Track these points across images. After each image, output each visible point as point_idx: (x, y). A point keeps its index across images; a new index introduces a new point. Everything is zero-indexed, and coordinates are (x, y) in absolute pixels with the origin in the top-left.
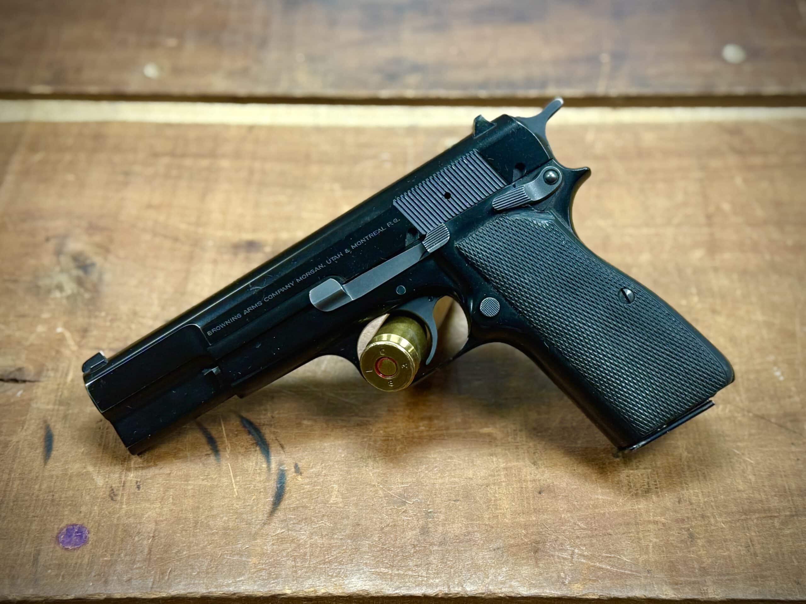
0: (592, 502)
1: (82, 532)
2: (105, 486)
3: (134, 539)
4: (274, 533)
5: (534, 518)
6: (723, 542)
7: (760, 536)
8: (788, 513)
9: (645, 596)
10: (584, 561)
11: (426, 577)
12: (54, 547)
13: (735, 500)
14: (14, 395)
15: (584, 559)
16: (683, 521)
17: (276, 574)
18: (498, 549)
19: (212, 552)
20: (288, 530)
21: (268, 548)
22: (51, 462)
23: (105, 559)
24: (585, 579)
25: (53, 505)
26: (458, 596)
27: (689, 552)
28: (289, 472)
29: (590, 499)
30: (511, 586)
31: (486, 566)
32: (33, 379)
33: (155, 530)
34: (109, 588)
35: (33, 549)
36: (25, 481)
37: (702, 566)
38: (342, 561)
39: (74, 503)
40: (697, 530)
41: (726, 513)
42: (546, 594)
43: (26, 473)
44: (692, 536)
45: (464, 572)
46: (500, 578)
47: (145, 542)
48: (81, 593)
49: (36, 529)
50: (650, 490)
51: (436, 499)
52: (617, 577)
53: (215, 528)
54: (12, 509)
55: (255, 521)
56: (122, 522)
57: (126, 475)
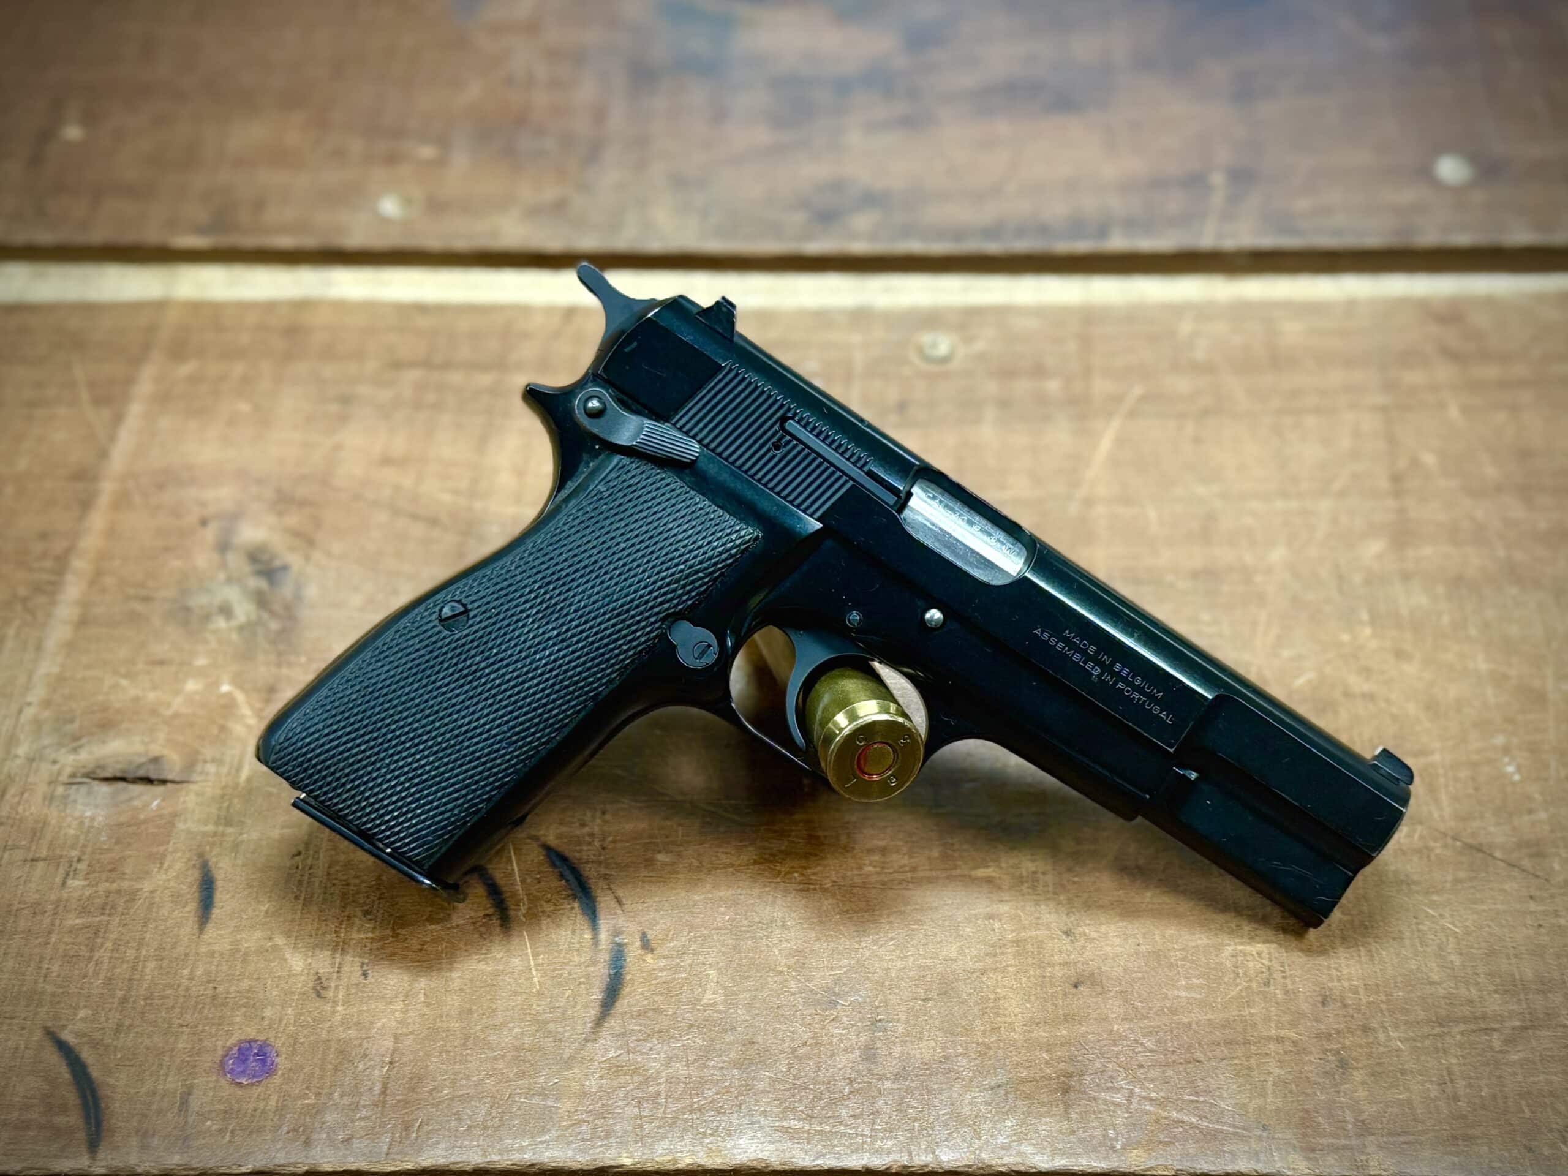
0: (1168, 1004)
1: (265, 1054)
2: (306, 971)
3: (357, 1067)
4: (603, 1056)
5: (1064, 1032)
6: (1399, 1075)
7: (1464, 1065)
8: (1517, 1024)
9: (1256, 1171)
10: (1152, 1109)
11: (870, 1137)
12: (217, 1081)
13: (1424, 998)
14: (147, 805)
15: (1151, 1105)
16: (1329, 1037)
17: (607, 1131)
18: (999, 1086)
19: (494, 1089)
20: (628, 1052)
21: (592, 1084)
22: (210, 927)
23: (307, 1101)
24: (1150, 1142)
25: (215, 1006)
26: (927, 1170)
27: (1338, 1092)
28: (630, 948)
29: (1166, 997)
30: (1019, 1154)
31: (976, 1117)
32: (177, 779)
33: (394, 1052)
34: (313, 1153)
35: (180, 1083)
36: (165, 963)
37: (1361, 1118)
38: (722, 1107)
39: (252, 1002)
40: (1354, 1054)
41: (1406, 1023)
42: (1081, 1168)
43: (168, 947)
44: (1343, 1064)
45: (937, 1128)
46: (1001, 1139)
47: (377, 1073)
48: (264, 1162)
49: (185, 1049)
50: (1272, 981)
51: (890, 997)
52: (1209, 1137)
53: (500, 1048)
54: (143, 1013)
55: (571, 1035)
56: (335, 1037)
57: (343, 952)
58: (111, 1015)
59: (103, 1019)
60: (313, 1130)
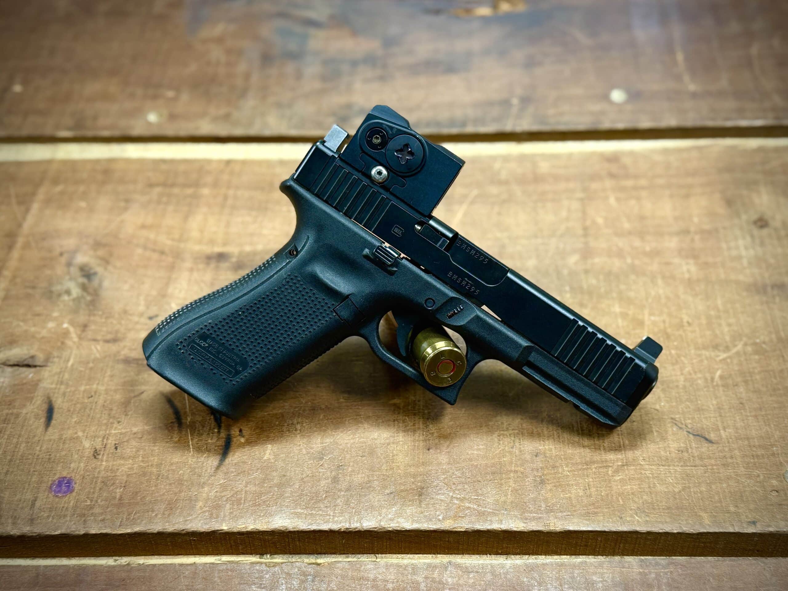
0: (468, 457)
1: (69, 483)
2: (90, 448)
3: (109, 488)
4: (218, 482)
5: (422, 470)
6: (567, 486)
7: (595, 482)
8: (620, 464)
9: (501, 529)
11: (333, 516)
12: (48, 495)
14: (27, 377)
15: (457, 501)
16: (537, 470)
17: (217, 515)
18: (391, 493)
19: (169, 497)
20: (230, 480)
21: (213, 494)
22: (50, 429)
23: (86, 503)
24: (455, 516)
25: (50, 463)
26: (357, 530)
27: (539, 494)
28: (234, 436)
29: (468, 454)
30: (398, 522)
31: (380, 507)
32: (41, 365)
33: (126, 482)
34: (87, 526)
35: (32, 496)
36: (30, 444)
37: (548, 505)
38: (269, 504)
39: (66, 461)
40: (548, 477)
42: (424, 528)
43: (31, 437)
44: (542, 482)
45: (362, 512)
46: (390, 516)
47: (118, 490)
48: (65, 530)
49: (35, 481)
50: (514, 447)
51: (346, 455)
52: (481, 514)
53: (173, 479)
54: (18, 466)
55: (205, 473)
56: (101, 475)
57: (108, 439)
58: (4, 467)
59: (1, 468)
60: (88, 516)
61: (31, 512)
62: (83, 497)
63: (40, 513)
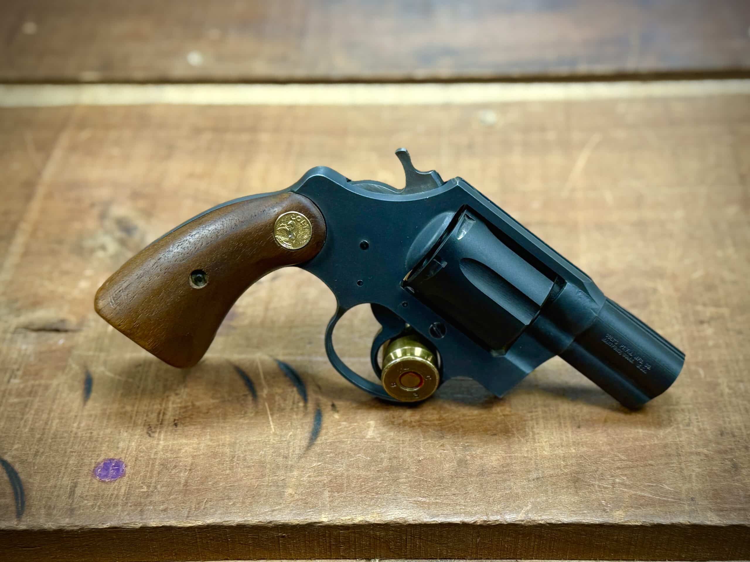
0: (631, 436)
1: (119, 466)
2: (142, 424)
3: (171, 472)
4: (311, 465)
5: (574, 451)
11: (464, 506)
12: (91, 480)
14: (56, 343)
15: (626, 488)
16: (725, 452)
17: (313, 504)
19: (249, 483)
21: (305, 480)
22: (90, 403)
23: (142, 490)
24: (627, 507)
25: (92, 442)
26: (497, 523)
27: (734, 480)
28: (326, 411)
30: (551, 514)
31: (525, 496)
32: (75, 329)
33: (192, 464)
35: (70, 482)
36: (63, 421)
37: (748, 494)
38: (379, 491)
39: (112, 439)
40: (741, 460)
42: (587, 521)
43: (65, 412)
44: (735, 466)
45: (502, 501)
47: (182, 475)
48: (117, 521)
49: (73, 464)
50: (691, 423)
52: (661, 505)
53: (252, 461)
54: (50, 446)
55: (292, 454)
56: (159, 456)
57: (164, 414)
58: (32, 447)
59: (28, 449)
60: (145, 505)
61: (71, 501)
62: (137, 482)
63: (83, 502)
